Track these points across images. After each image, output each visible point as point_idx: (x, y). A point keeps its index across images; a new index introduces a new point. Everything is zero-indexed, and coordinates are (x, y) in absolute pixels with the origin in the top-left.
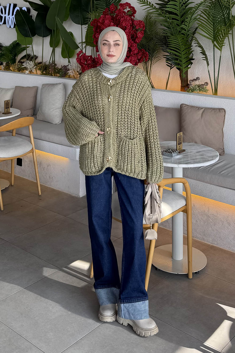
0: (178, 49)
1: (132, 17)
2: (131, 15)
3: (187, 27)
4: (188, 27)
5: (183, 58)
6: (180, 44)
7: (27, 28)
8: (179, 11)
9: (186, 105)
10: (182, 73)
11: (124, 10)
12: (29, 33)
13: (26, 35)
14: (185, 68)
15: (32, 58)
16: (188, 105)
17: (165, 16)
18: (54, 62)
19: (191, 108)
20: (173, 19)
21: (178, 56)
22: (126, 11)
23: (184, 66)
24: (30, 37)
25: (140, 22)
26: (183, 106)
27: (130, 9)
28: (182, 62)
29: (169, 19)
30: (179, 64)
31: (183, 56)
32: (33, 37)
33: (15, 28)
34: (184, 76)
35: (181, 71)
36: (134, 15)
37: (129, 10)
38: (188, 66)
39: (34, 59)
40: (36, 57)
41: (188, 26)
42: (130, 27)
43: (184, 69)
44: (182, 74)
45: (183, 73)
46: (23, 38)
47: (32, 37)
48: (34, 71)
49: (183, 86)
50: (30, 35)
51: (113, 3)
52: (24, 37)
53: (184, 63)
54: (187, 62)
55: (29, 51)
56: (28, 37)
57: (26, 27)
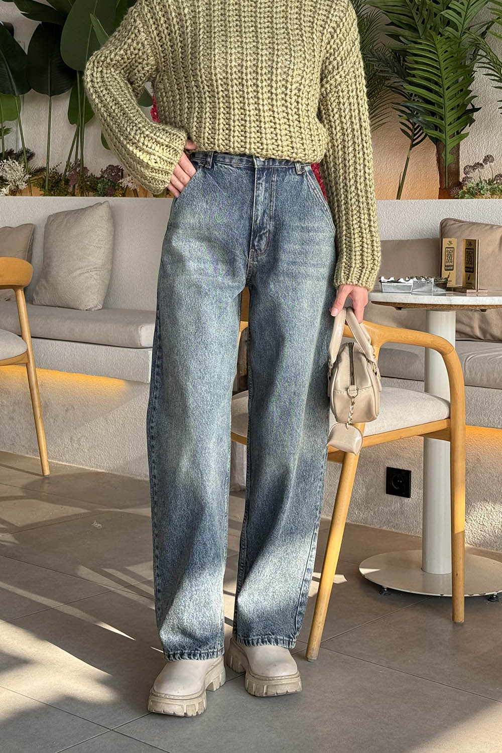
0: (436, 83)
3: (462, 20)
4: (463, 17)
5: (448, 109)
6: (442, 66)
9: (455, 220)
10: (444, 152)
14: (454, 136)
15: (20, 154)
16: (460, 221)
18: (80, 163)
19: (469, 228)
21: (433, 104)
23: (450, 130)
24: (14, 95)
26: (448, 225)
28: (443, 122)
30: (436, 128)
31: (448, 103)
34: (450, 159)
35: (441, 146)
38: (462, 133)
39: (25, 156)
40: (31, 156)
41: (463, 14)
43: (449, 141)
44: (443, 155)
45: (448, 151)
47: (19, 95)
48: (24, 188)
49: (445, 188)
50: (15, 88)
53: (450, 124)
54: (459, 118)
56: (9, 94)
57: (5, 69)
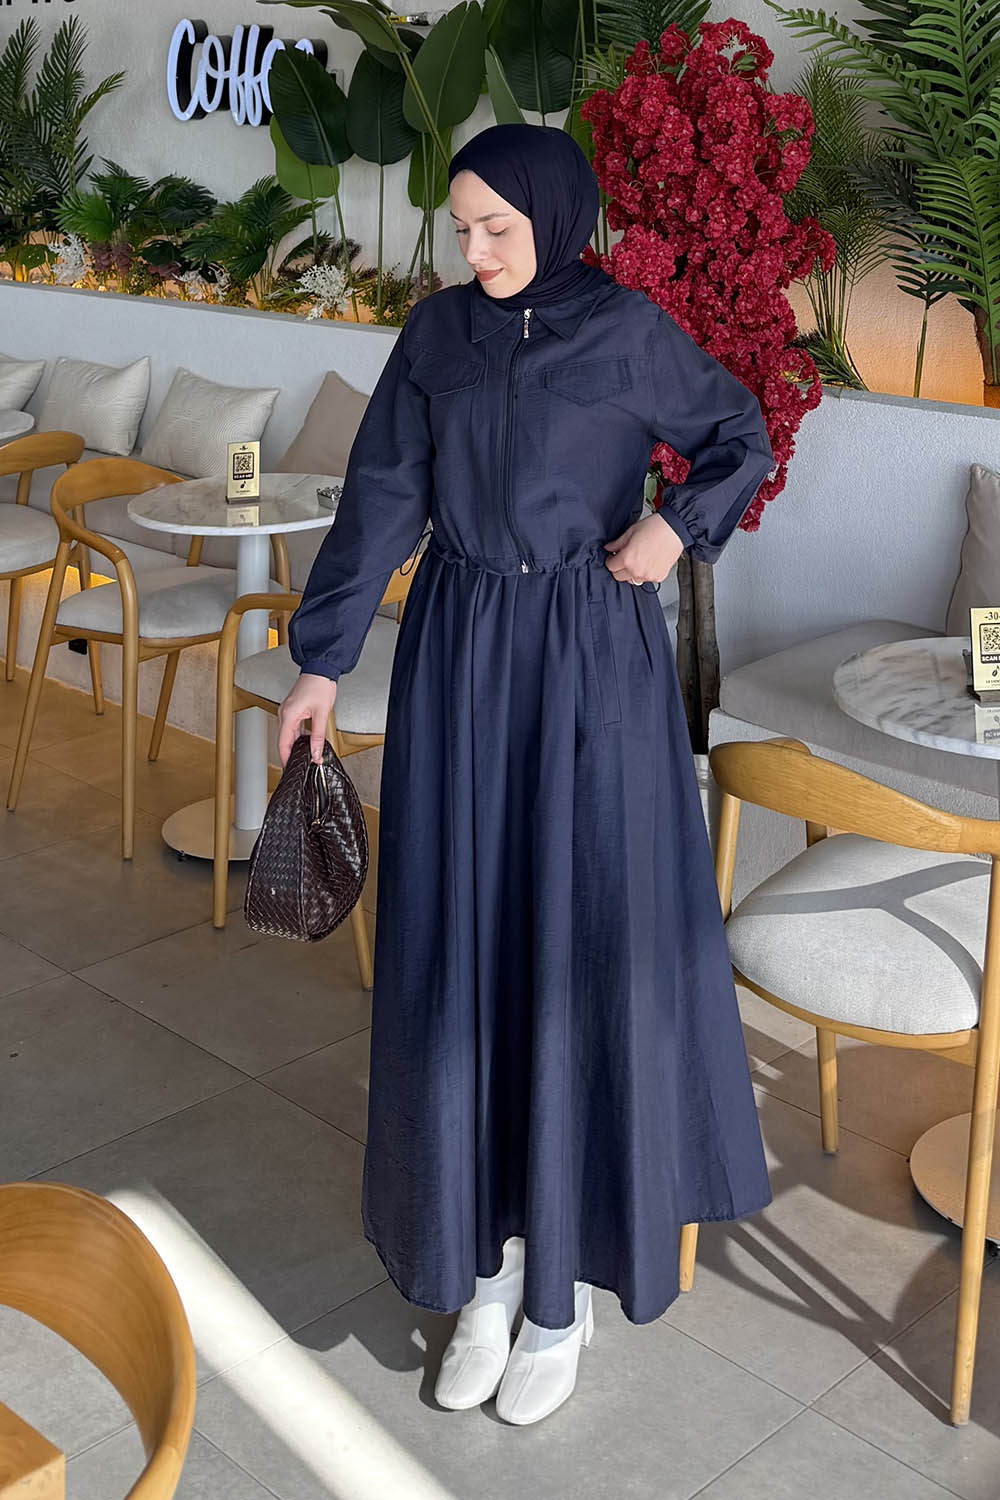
0: (966, 220)
1: (757, 80)
2: (753, 70)
6: (973, 196)
7: (317, 127)
8: (960, 53)
10: (987, 325)
11: (720, 48)
12: (325, 148)
13: (312, 158)
15: (338, 251)
17: (898, 77)
18: (428, 270)
20: (935, 87)
21: (963, 249)
22: (728, 53)
24: (330, 164)
25: (790, 101)
27: (744, 47)
28: (982, 277)
29: (916, 86)
32: (340, 165)
33: (267, 129)
34: (997, 337)
35: (981, 315)
36: (766, 71)
37: (742, 52)
40: (355, 251)
42: (751, 125)
44: (985, 330)
45: (992, 326)
46: (299, 168)
47: (337, 164)
48: (346, 307)
49: (992, 384)
50: (330, 155)
51: (671, 21)
52: (304, 163)
55: (324, 222)
56: (322, 164)
57: (315, 123)
